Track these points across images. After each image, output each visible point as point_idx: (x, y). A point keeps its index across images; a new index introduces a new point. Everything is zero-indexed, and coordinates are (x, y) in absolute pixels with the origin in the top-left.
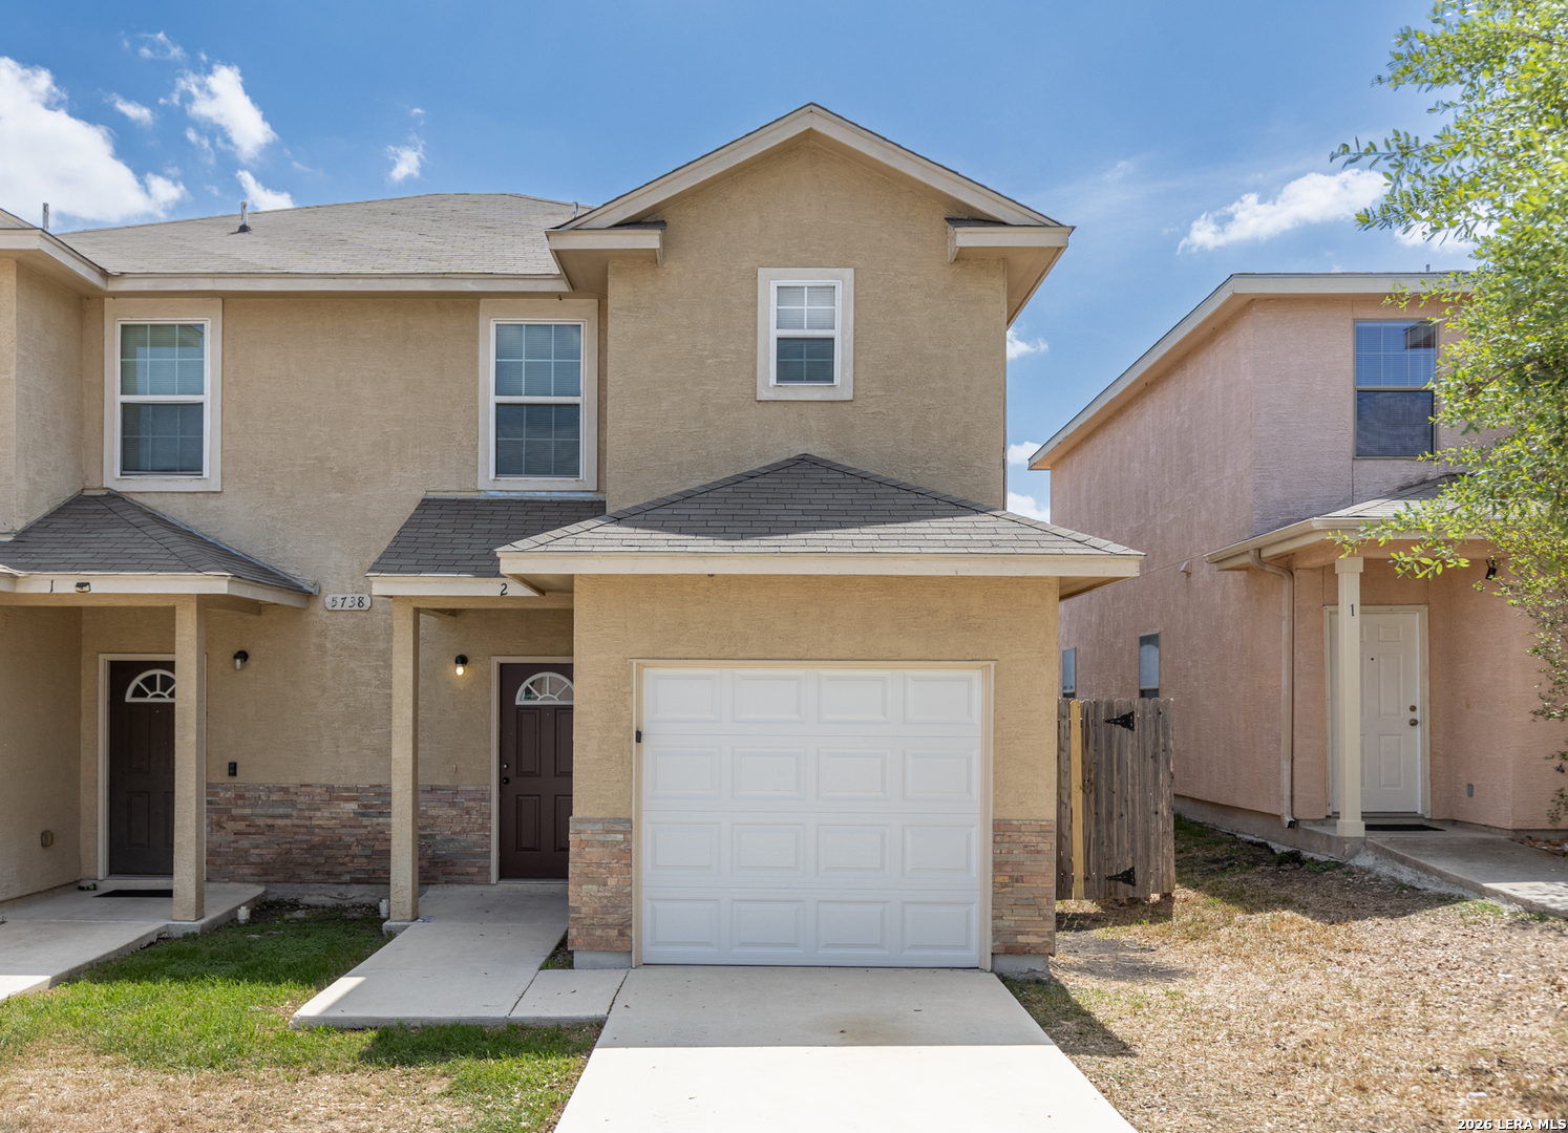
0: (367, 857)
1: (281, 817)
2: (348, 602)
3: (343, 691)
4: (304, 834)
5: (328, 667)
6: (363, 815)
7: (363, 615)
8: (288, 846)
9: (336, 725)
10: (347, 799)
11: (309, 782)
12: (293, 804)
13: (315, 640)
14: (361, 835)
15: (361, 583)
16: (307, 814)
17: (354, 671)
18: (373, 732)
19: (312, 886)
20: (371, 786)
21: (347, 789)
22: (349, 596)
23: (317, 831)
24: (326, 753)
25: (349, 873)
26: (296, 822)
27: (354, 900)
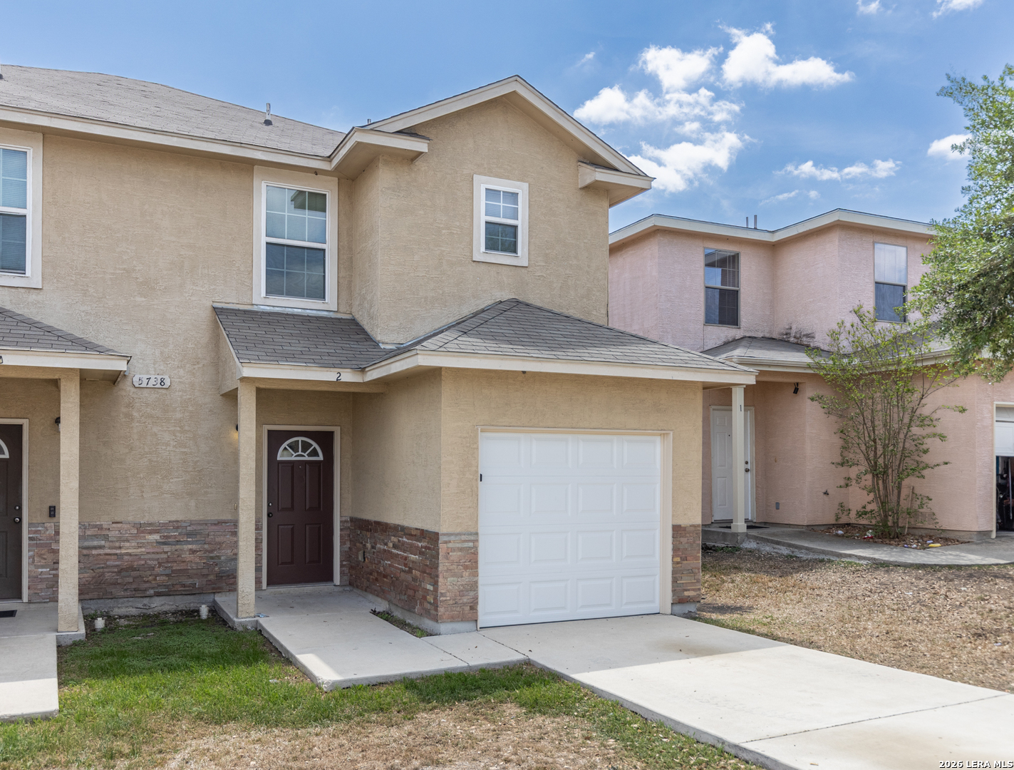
0: (167, 575)
1: (95, 548)
2: (152, 382)
3: (147, 450)
4: (115, 560)
5: (135, 431)
6: (164, 543)
7: (164, 391)
8: (101, 570)
9: (142, 475)
10: (151, 533)
11: (119, 520)
12: (106, 538)
13: (124, 410)
14: (162, 559)
15: (162, 367)
16: (117, 544)
17: (156, 435)
18: (171, 480)
19: (121, 600)
20: (170, 522)
21: (151, 524)
22: (153, 377)
23: (126, 557)
24: (132, 497)
25: (153, 588)
26: (108, 551)
27: (156, 609)
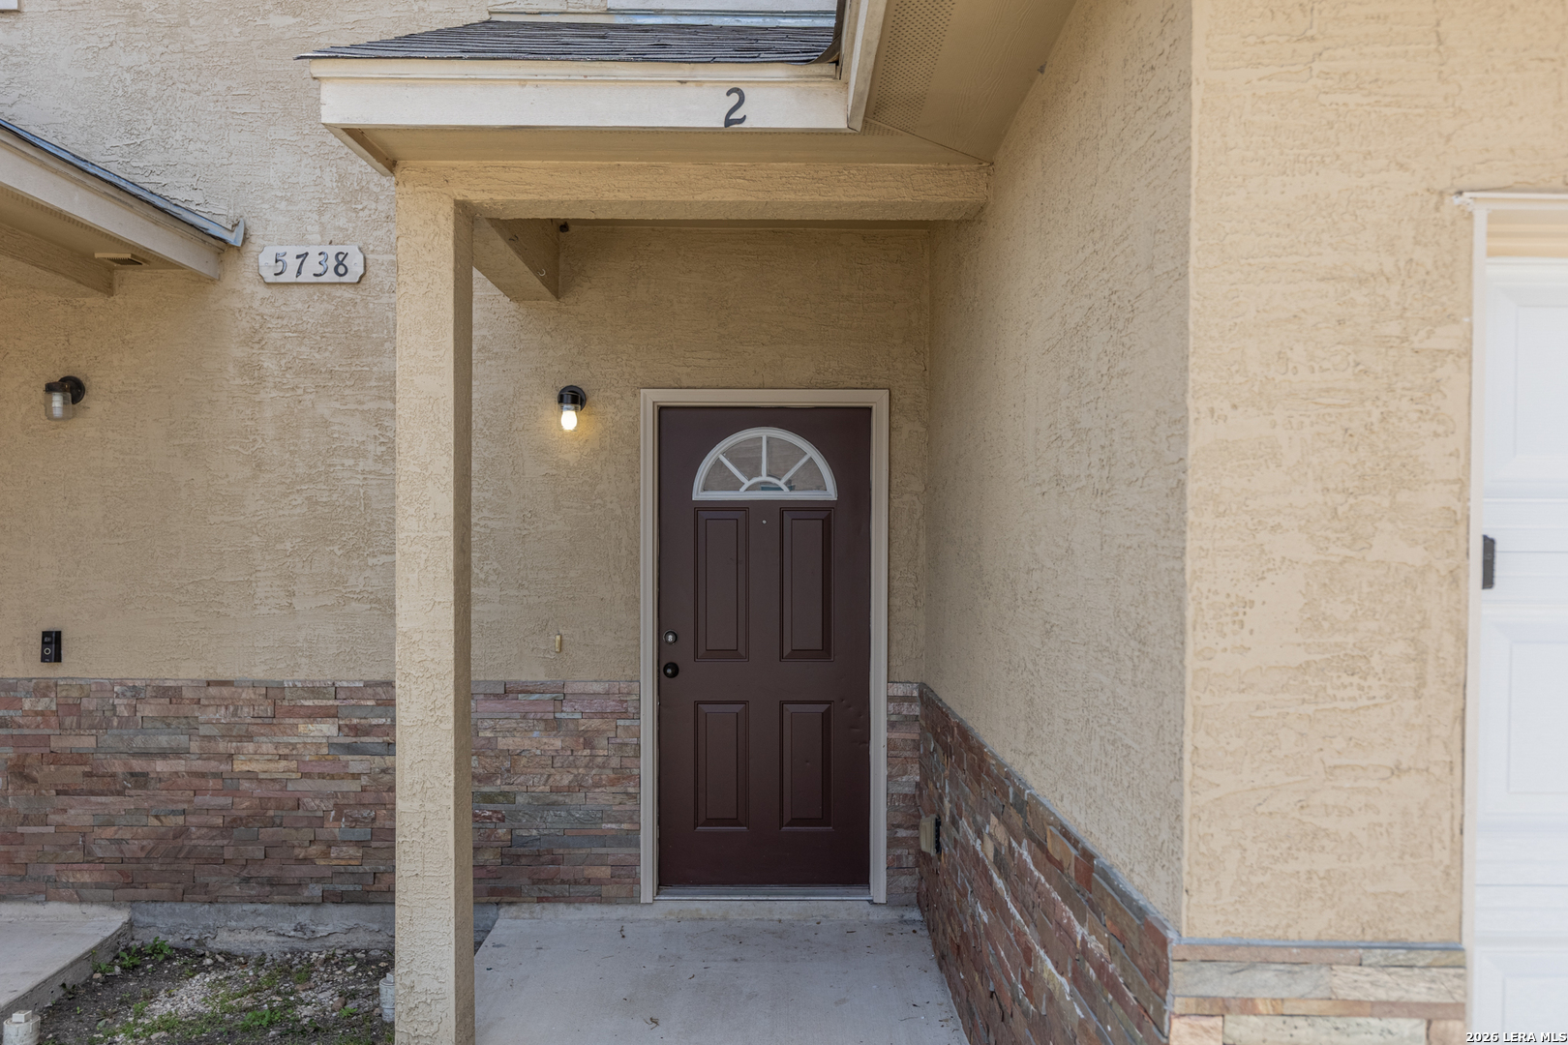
0: (359, 843)
1: (163, 754)
2: (312, 265)
3: (301, 470)
4: (216, 792)
5: (268, 414)
6: (351, 749)
7: (348, 294)
8: (180, 820)
9: (288, 546)
10: (315, 715)
11: (227, 676)
12: (191, 727)
13: (238, 352)
14: (345, 794)
15: (342, 222)
16: (222, 746)
17: (326, 424)
18: (371, 561)
19: (237, 909)
20: (367, 685)
21: (315, 691)
22: (314, 251)
23: (245, 785)
24: (264, 610)
25: (319, 880)
26: (198, 765)
27: (332, 941)
